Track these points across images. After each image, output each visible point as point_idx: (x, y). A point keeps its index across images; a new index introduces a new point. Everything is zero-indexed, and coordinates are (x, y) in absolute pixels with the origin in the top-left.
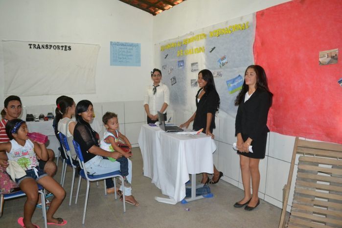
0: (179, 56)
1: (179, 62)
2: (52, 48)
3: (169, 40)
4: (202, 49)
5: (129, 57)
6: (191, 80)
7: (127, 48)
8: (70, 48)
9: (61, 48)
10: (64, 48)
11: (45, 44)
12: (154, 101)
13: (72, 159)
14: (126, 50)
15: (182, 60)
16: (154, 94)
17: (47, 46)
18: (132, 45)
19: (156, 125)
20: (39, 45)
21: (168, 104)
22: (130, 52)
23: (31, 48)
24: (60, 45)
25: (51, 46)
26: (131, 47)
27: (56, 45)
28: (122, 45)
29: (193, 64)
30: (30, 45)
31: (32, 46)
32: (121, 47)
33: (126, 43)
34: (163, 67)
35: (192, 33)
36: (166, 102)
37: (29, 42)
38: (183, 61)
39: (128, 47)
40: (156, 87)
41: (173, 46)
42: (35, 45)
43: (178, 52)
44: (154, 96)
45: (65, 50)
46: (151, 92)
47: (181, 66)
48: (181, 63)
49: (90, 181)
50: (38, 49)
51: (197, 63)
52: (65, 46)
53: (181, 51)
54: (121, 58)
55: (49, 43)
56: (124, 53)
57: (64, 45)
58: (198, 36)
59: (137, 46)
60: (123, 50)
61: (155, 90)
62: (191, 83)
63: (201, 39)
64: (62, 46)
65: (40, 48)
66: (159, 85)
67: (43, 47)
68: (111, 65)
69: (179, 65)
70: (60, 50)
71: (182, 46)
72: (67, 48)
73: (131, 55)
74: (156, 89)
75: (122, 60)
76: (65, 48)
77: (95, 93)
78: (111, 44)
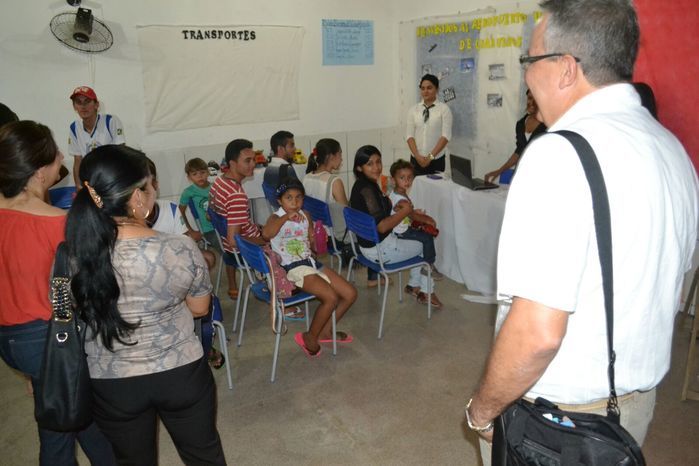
0: (464, 49)
1: (463, 60)
2: (223, 37)
3: (437, 17)
4: (514, 40)
5: (355, 48)
6: (489, 95)
7: (350, 32)
8: (253, 36)
9: (238, 36)
10: (243, 36)
11: (211, 30)
12: (424, 133)
13: (336, 240)
14: (348, 35)
15: (470, 57)
16: (425, 120)
17: (214, 33)
18: (359, 24)
19: (441, 178)
20: (199, 32)
21: (449, 139)
22: (355, 38)
23: (186, 38)
24: (237, 30)
25: (220, 32)
26: (357, 29)
27: (230, 30)
28: (343, 24)
29: (492, 67)
30: (185, 32)
31: (189, 35)
32: (342, 29)
33: (349, 21)
34: (423, 67)
35: (490, 9)
36: (445, 135)
37: (182, 26)
38: (472, 60)
39: (353, 29)
40: (428, 109)
41: (448, 29)
42: (192, 32)
43: (462, 42)
44: (425, 125)
45: (245, 39)
46: (420, 117)
47: (468, 68)
48: (470, 62)
49: (388, 274)
50: (200, 40)
51: (502, 65)
52: (246, 32)
53: (468, 40)
54: (340, 51)
55: (217, 27)
56: (345, 41)
57: (243, 29)
58: (507, 16)
59: (366, 26)
60: (344, 34)
61: (427, 114)
62: (489, 99)
63: (513, 21)
64: (240, 33)
65: (202, 38)
66: (433, 105)
67: (207, 34)
68: (324, 64)
69: (462, 65)
70: (237, 40)
71: (469, 32)
72: (249, 36)
73: (358, 45)
74: (428, 112)
75: (341, 54)
76: (246, 35)
77: (298, 118)
78: (323, 25)
